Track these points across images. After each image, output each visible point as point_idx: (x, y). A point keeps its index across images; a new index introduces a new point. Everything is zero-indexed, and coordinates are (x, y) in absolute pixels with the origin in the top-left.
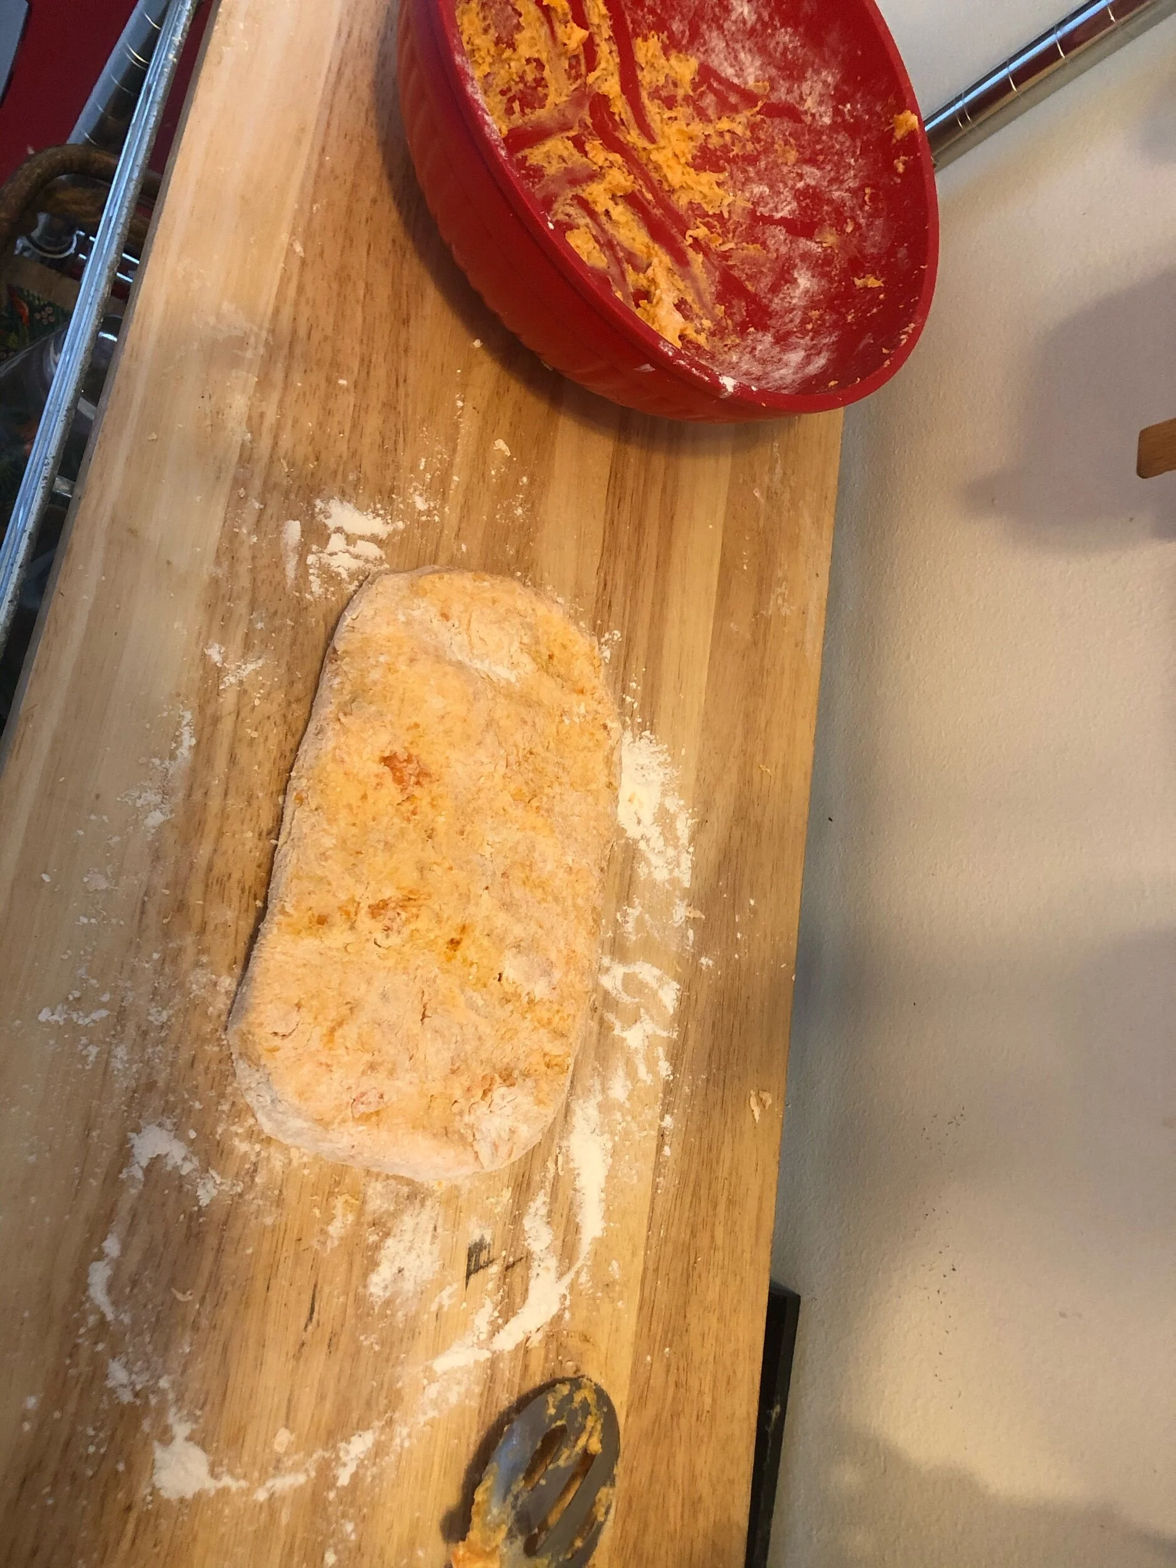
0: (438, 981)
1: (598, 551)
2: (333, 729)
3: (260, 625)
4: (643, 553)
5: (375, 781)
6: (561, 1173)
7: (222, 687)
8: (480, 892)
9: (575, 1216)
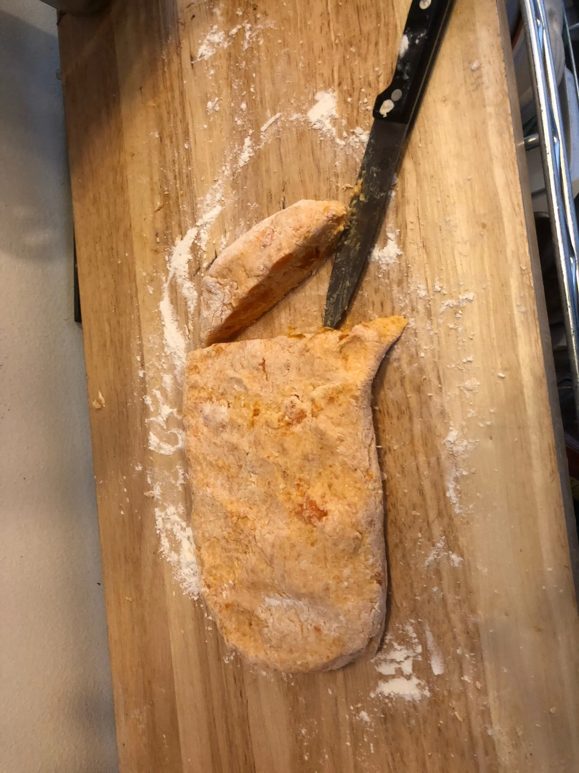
0: (260, 389)
1: (251, 718)
2: (362, 526)
3: (435, 589)
4: (224, 725)
5: (327, 498)
6: (185, 326)
7: (444, 538)
8: (250, 450)
9: (174, 307)
